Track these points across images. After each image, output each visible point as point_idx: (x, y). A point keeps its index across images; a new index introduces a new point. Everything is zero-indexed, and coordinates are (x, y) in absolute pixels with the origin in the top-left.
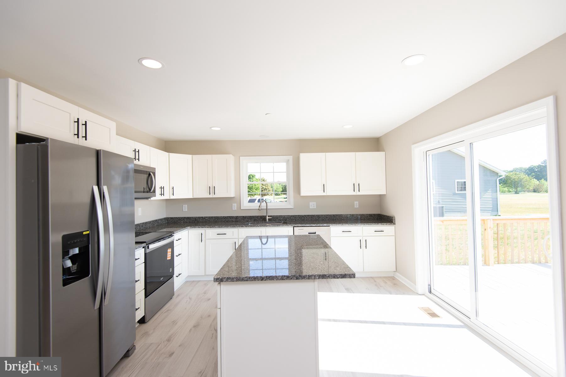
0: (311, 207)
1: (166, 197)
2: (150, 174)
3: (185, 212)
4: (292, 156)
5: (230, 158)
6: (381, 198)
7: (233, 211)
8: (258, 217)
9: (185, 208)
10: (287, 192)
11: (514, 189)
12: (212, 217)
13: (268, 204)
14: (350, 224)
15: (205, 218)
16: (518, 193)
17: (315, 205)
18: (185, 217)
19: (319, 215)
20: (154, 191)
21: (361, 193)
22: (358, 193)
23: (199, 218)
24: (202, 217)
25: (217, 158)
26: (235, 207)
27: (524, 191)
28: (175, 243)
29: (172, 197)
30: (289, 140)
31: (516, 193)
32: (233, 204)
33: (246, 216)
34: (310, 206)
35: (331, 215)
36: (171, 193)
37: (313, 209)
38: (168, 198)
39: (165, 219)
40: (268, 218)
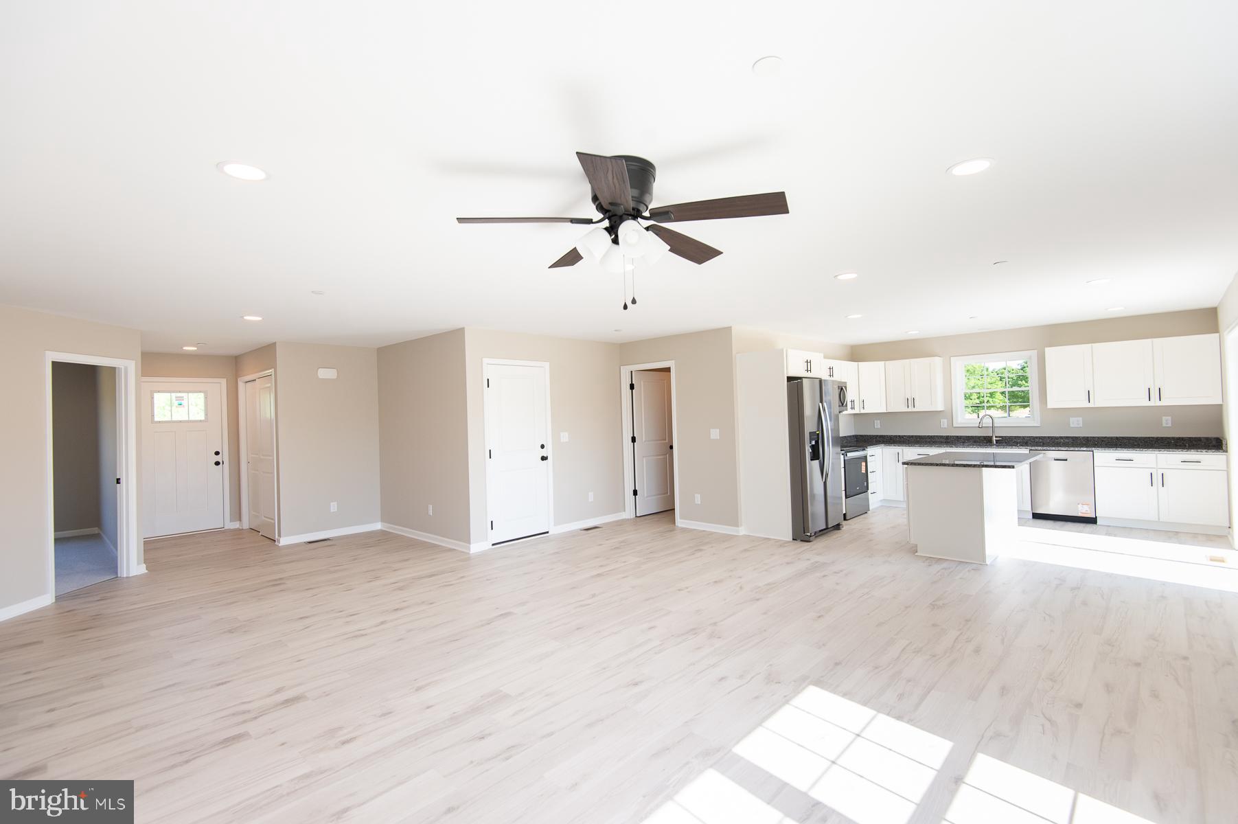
0: (1072, 426)
1: (856, 411)
2: (842, 389)
3: (878, 429)
4: (1036, 351)
5: (937, 361)
6: (1220, 410)
7: (943, 429)
8: (979, 437)
9: (878, 424)
10: (1030, 404)
12: (912, 436)
13: (995, 421)
14: (1130, 449)
15: (903, 437)
17: (1081, 422)
18: (877, 436)
19: (1088, 437)
20: (846, 405)
21: (1165, 403)
22: (1159, 404)
23: (896, 436)
24: (899, 436)
25: (917, 364)
26: (945, 423)
28: (869, 459)
29: (863, 411)
30: (1028, 328)
32: (942, 420)
33: (961, 436)
34: (1071, 424)
35: (1112, 438)
36: (862, 406)
37: (1076, 427)
38: (858, 412)
39: (853, 436)
40: (994, 438)
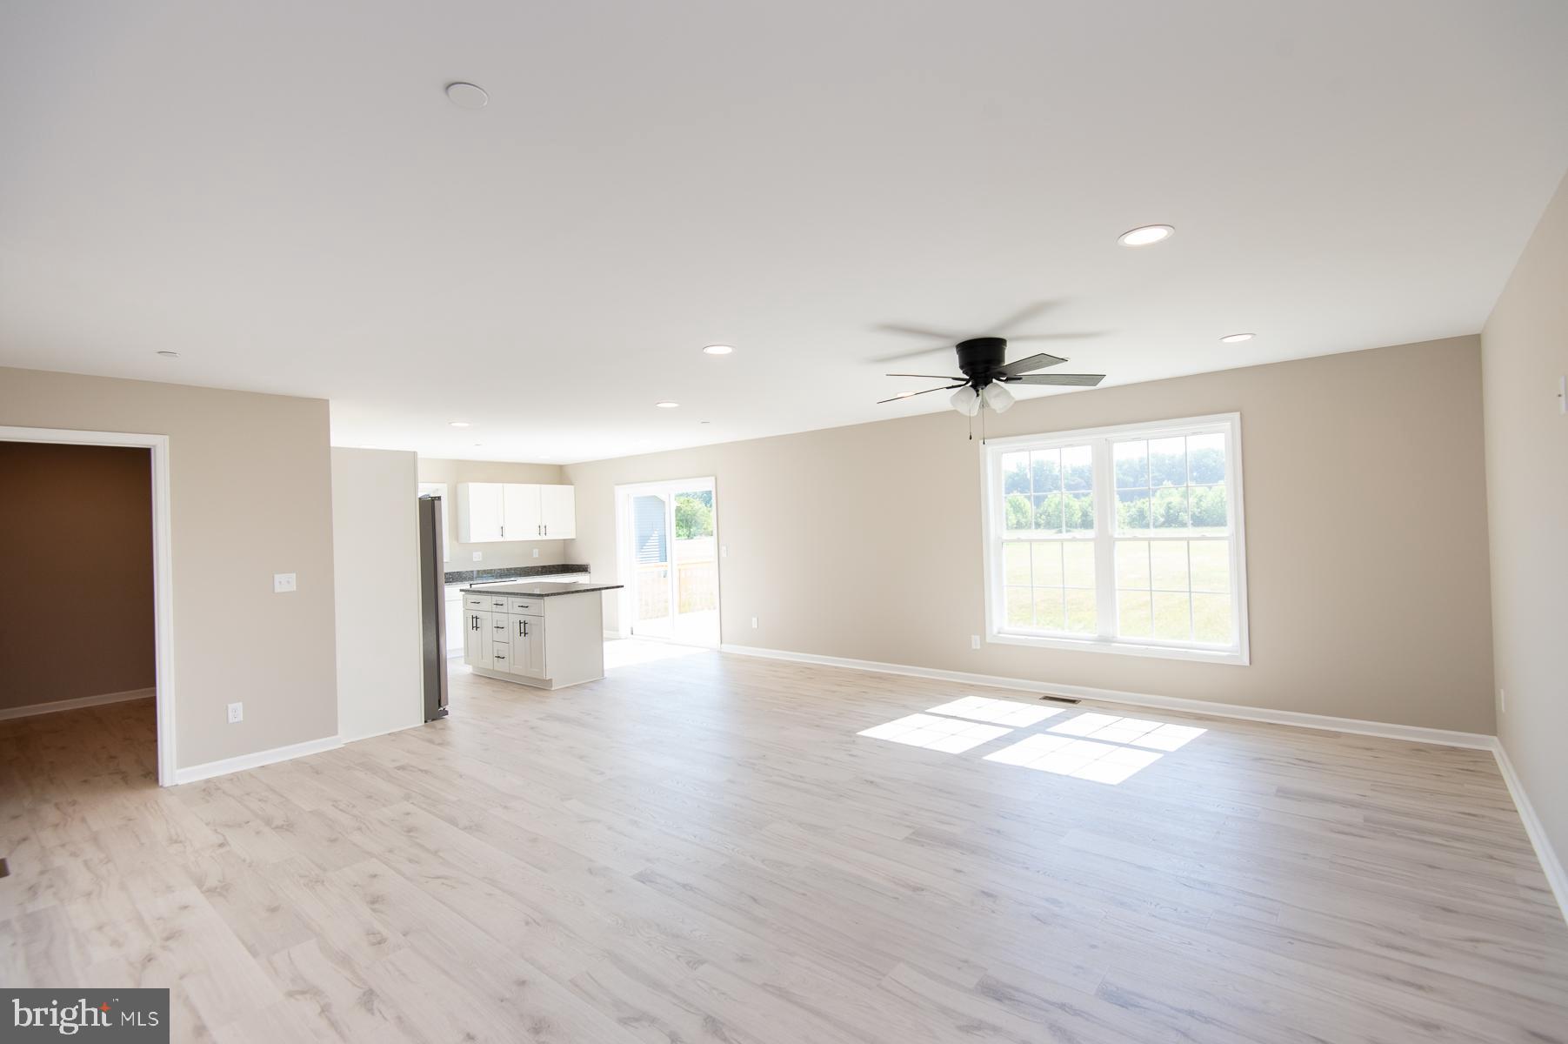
4: (446, 484)
6: (567, 544)
11: (685, 530)
16: (692, 538)
17: (481, 556)
21: (548, 537)
22: (543, 537)
27: (701, 534)
30: (443, 460)
31: (689, 536)
34: (474, 558)
